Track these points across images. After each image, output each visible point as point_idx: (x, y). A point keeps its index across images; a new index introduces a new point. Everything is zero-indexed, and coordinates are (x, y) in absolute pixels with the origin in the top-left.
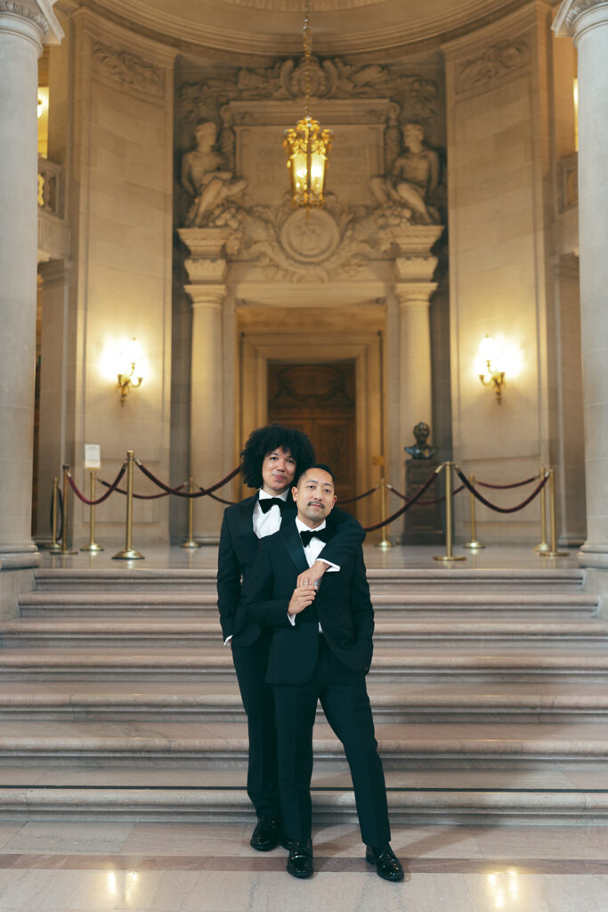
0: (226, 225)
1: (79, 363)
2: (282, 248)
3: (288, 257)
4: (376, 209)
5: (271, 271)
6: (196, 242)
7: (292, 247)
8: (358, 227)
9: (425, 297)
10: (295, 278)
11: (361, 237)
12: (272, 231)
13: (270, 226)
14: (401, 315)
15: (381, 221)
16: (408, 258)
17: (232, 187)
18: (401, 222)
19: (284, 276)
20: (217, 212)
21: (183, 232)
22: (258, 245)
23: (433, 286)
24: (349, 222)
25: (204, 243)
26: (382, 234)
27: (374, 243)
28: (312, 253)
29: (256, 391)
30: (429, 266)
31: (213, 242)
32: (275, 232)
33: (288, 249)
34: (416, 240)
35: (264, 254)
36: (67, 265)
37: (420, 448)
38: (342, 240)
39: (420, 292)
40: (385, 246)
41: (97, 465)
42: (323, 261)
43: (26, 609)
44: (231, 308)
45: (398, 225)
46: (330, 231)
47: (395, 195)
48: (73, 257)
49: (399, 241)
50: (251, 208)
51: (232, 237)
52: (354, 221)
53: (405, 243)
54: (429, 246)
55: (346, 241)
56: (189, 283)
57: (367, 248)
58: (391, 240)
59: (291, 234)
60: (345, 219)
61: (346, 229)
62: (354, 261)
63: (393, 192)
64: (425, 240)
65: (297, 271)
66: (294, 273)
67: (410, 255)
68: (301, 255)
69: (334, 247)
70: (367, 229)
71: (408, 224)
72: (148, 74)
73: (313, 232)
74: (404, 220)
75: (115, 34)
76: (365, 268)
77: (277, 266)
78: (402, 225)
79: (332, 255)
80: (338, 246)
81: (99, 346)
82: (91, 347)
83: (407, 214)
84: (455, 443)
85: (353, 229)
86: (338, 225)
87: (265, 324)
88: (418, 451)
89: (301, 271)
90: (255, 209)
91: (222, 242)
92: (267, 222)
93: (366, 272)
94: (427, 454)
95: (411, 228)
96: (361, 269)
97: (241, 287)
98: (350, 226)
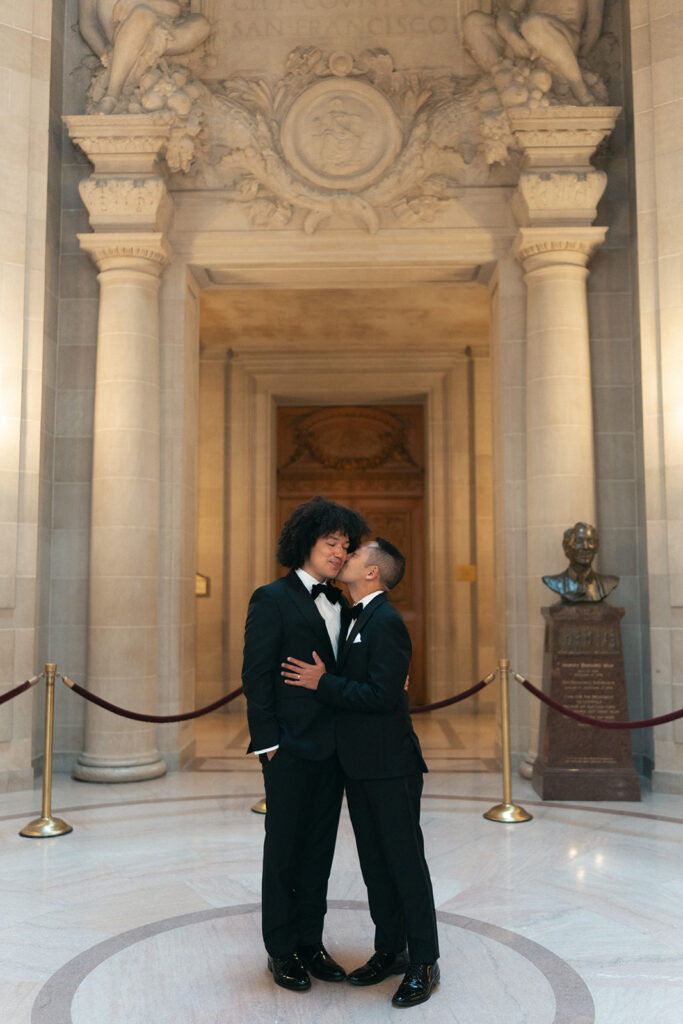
0: (165, 107)
2: (284, 162)
3: (296, 178)
4: (476, 79)
5: (261, 208)
6: (104, 146)
7: (304, 160)
8: (438, 118)
9: (580, 258)
10: (310, 223)
11: (444, 140)
12: (263, 128)
13: (259, 117)
14: (529, 296)
15: (488, 100)
16: (547, 177)
17: (178, 32)
18: (529, 99)
19: (289, 220)
20: (147, 82)
21: (76, 123)
22: (236, 157)
23: (598, 234)
24: (420, 110)
25: (120, 146)
26: (489, 126)
27: (472, 150)
28: (344, 171)
29: (252, 451)
30: (589, 192)
31: (137, 146)
32: (270, 129)
33: (296, 164)
34: (561, 139)
35: (247, 176)
37: (577, 580)
38: (404, 145)
39: (569, 247)
40: (496, 153)
42: (367, 187)
44: (179, 286)
45: (525, 105)
46: (380, 127)
47: (517, 45)
49: (525, 140)
50: (222, 82)
51: (177, 134)
52: (429, 107)
53: (538, 147)
54: (590, 151)
55: (415, 148)
56: (91, 230)
57: (456, 161)
58: (510, 140)
59: (303, 135)
60: (412, 105)
61: (414, 124)
62: (431, 188)
63: (513, 39)
64: (579, 138)
65: (317, 207)
66: (309, 212)
67: (550, 170)
68: (322, 174)
69: (388, 157)
70: (455, 122)
71: (546, 103)
73: (347, 128)
74: (537, 95)
76: (452, 202)
77: (274, 200)
78: (534, 105)
79: (386, 174)
80: (398, 156)
83: (543, 81)
84: (655, 567)
85: (429, 123)
86: (398, 115)
87: (267, 332)
88: (573, 587)
89: (322, 206)
90: (229, 84)
91: (158, 145)
92: (253, 110)
93: (455, 212)
94: (592, 591)
95: (552, 111)
96: (444, 203)
97: (199, 240)
98: (423, 116)
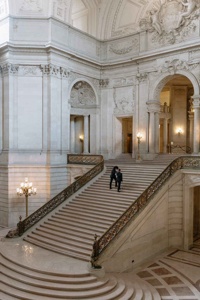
1: (173, 131)
21: (188, 111)
36: (171, 119)
41: (173, 144)
43: (157, 156)
48: (172, 118)
56: (189, 118)
72: (183, 91)
75: (177, 87)
81: (176, 129)
82: (175, 129)
